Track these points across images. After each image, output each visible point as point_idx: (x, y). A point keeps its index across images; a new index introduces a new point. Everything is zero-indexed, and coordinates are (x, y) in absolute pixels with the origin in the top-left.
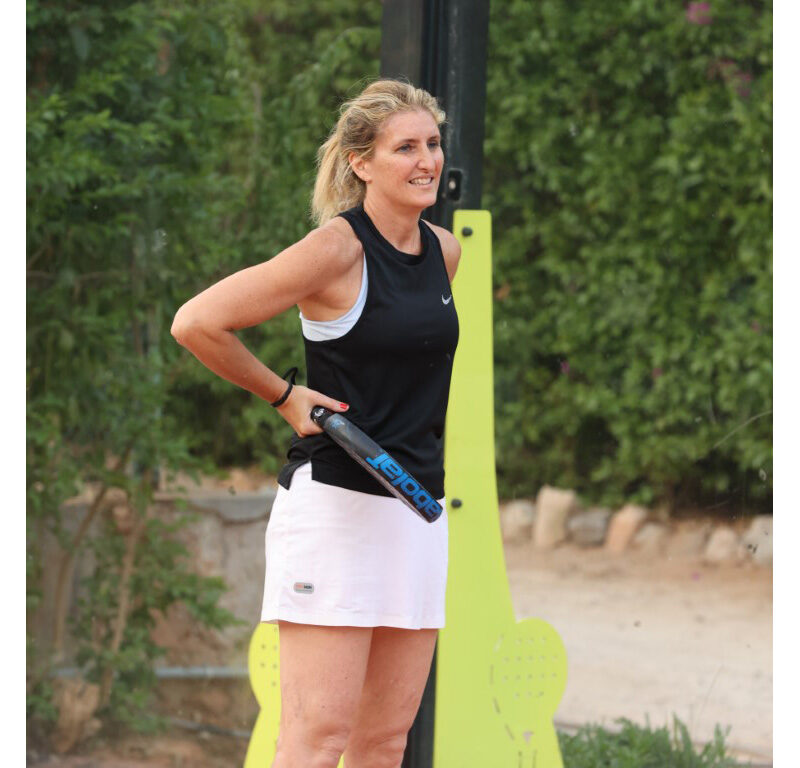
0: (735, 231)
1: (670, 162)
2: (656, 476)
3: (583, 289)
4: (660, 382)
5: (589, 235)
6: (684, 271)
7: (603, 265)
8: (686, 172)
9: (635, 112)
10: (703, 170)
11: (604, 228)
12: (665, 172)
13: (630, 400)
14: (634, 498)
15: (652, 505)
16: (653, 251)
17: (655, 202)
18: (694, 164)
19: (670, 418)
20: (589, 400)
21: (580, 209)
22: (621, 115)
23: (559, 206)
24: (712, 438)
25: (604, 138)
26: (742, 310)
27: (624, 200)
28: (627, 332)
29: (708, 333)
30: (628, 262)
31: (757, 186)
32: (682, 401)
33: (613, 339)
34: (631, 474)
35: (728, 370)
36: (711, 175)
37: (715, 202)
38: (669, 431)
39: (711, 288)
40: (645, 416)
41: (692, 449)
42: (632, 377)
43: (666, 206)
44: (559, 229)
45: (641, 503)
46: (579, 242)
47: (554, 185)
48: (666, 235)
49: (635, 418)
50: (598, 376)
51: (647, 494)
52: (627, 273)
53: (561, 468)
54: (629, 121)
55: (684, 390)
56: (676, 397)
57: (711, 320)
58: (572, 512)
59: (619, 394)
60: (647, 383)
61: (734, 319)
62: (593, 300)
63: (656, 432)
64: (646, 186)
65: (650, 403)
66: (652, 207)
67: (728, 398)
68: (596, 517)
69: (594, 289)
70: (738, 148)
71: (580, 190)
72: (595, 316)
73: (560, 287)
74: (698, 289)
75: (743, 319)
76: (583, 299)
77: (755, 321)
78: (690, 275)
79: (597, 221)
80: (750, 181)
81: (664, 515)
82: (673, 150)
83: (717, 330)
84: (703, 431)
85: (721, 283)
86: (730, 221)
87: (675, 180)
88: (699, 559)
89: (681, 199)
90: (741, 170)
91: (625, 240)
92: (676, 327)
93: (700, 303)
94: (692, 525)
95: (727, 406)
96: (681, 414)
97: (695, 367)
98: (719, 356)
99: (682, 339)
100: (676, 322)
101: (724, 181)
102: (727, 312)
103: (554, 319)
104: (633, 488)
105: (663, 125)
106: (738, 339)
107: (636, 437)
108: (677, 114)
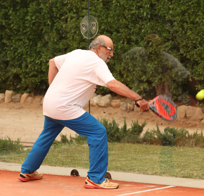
0: (43, 32)
1: (28, 18)
2: (30, 86)
3: (12, 46)
4: (29, 66)
5: (13, 35)
6: (33, 41)
7: (16, 41)
8: (32, 20)
9: (21, 7)
10: (35, 19)
11: (16, 33)
12: (28, 20)
13: (23, 70)
14: (26, 91)
15: (30, 92)
16: (26, 37)
17: (26, 26)
18: (33, 18)
19: (32, 74)
20: (14, 71)
21: (10, 29)
22: (18, 8)
23: (6, 28)
24: (41, 77)
25: (14, 13)
26: (46, 49)
27: (19, 27)
28: (22, 55)
29: (39, 54)
30: (21, 40)
31: (47, 22)
32: (34, 70)
33: (19, 57)
34: (25, 86)
35: (44, 62)
36: (37, 20)
37: (39, 26)
38: (32, 76)
39: (39, 45)
40: (27, 73)
41: (37, 80)
42: (23, 65)
43: (28, 27)
44: (6, 33)
45: (27, 92)
46: (11, 36)
47: (4, 24)
48: (29, 33)
49: (25, 74)
50: (17, 65)
51: (28, 90)
52: (21, 42)
53: (10, 85)
54: (20, 9)
55: (35, 67)
56: (33, 69)
57: (40, 52)
58: (12, 95)
59: (21, 68)
60: (27, 67)
61: (44, 51)
62: (14, 48)
63: (29, 77)
64: (24, 23)
65: (27, 70)
66: (25, 28)
67: (44, 68)
68: (18, 96)
69: (14, 46)
70: (43, 14)
71: (10, 25)
72: (15, 52)
73: (7, 46)
74: (36, 45)
75: (46, 51)
76: (12, 48)
77: (49, 51)
78: (34, 42)
79: (14, 31)
80: (46, 21)
81: (32, 94)
82: (29, 15)
83: (41, 54)
84: (39, 76)
85: (41, 44)
86: (42, 30)
87: (30, 21)
88: (40, 103)
89: (31, 25)
90: (44, 19)
91: (20, 35)
92: (32, 54)
93: (37, 48)
94: (38, 96)
95: (44, 70)
96: (34, 72)
97: (37, 62)
98: (41, 59)
99: (33, 56)
100: (32, 52)
101: (40, 21)
102: (43, 49)
103: (6, 53)
104: (26, 89)
105: (27, 10)
106: (45, 55)
107: (25, 78)
108: (29, 7)
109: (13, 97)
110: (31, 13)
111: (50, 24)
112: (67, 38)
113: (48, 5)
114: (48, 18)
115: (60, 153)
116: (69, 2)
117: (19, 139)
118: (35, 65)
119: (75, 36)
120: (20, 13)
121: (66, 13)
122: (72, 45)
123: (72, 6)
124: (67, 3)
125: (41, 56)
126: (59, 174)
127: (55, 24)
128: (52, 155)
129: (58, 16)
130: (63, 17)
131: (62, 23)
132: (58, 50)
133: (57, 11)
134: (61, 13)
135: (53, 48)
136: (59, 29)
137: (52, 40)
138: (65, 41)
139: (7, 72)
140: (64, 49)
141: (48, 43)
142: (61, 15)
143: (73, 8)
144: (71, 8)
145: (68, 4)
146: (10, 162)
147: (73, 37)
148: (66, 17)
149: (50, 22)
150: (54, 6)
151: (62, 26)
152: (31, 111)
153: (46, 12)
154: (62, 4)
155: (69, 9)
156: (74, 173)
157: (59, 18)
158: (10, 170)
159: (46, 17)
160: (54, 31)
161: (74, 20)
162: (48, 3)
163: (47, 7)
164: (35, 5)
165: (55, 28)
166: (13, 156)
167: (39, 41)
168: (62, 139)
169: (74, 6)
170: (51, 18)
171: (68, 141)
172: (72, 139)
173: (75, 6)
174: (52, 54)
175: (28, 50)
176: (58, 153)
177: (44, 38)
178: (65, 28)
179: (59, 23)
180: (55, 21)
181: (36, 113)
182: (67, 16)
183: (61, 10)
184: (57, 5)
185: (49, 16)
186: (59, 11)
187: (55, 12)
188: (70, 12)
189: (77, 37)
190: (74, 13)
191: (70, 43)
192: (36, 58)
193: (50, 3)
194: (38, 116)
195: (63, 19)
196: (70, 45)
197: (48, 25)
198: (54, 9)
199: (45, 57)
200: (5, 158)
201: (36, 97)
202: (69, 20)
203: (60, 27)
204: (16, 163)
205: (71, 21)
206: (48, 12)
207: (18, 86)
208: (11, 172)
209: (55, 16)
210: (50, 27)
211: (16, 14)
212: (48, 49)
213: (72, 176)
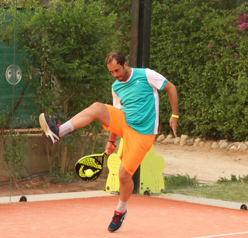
0: (217, 86)
1: (205, 74)
2: (202, 132)
3: (189, 97)
4: (203, 115)
5: (190, 87)
6: (207, 94)
7: (193, 93)
8: (208, 75)
9: (199, 64)
10: (210, 75)
11: (193, 86)
12: (204, 75)
13: (198, 118)
14: (199, 136)
16: (202, 90)
17: (202, 81)
18: (209, 74)
19: (205, 122)
20: (190, 118)
21: (188, 83)
22: (196, 65)
23: (185, 82)
24: (212, 125)
25: (192, 69)
26: (218, 101)
27: (197, 81)
28: (197, 105)
29: (212, 105)
30: (198, 92)
31: (221, 78)
32: (207, 118)
33: (195, 107)
34: (198, 132)
35: (215, 112)
36: (212, 76)
37: (213, 81)
38: (205, 124)
39: (212, 97)
40: (201, 121)
41: (209, 127)
42: (198, 114)
43: (204, 82)
44: (185, 86)
45: (200, 137)
46: (189, 88)
47: (183, 78)
48: (204, 87)
49: (199, 121)
50: (192, 113)
51: (201, 136)
52: (197, 94)
53: (185, 130)
54: (197, 66)
55: (208, 116)
56: (206, 118)
57: (212, 103)
58: (187, 139)
59: (196, 117)
60: (201, 115)
61: (216, 103)
62: (191, 99)
63: (203, 124)
64: (200, 78)
65: (201, 119)
66: (201, 82)
67: (215, 118)
68: (192, 140)
69: (191, 97)
70: (217, 71)
71: (188, 79)
72: (191, 102)
73: (185, 97)
74: (210, 97)
75: (218, 103)
76: (189, 99)
77: (220, 103)
78: (209, 95)
79: (191, 84)
80: (219, 77)
81: (204, 139)
82: (205, 71)
83: (213, 105)
84: (211, 124)
85: (214, 96)
86: (216, 85)
87: (206, 77)
88: (210, 148)
89: (207, 80)
90: (218, 75)
91: (197, 88)
92: (206, 104)
93: (210, 100)
94: (209, 141)
95: (215, 119)
96: (207, 121)
97: (209, 112)
98: (214, 110)
99: (207, 107)
100: (206, 103)
101: (215, 77)
102: (215, 102)
103: (184, 103)
104: (198, 134)
105: (203, 67)
106: (217, 106)
107: (199, 125)
108: (206, 65)
109: (187, 141)
110: (207, 70)
111: (223, 80)
112: (237, 93)
113: (222, 64)
114: (221, 75)
115: (231, 190)
116: (240, 62)
117: (196, 176)
118: (208, 115)
119: (244, 91)
120: (197, 69)
121: (238, 71)
122: (240, 99)
123: (243, 66)
124: (239, 62)
125: (214, 107)
126: (230, 208)
127: (227, 80)
128: (223, 192)
129: (230, 73)
130: (234, 75)
131: (233, 79)
132: (228, 103)
133: (229, 69)
134: (233, 71)
135: (225, 101)
136: (230, 84)
137: (224, 94)
138: (235, 95)
139: (184, 119)
140: (233, 102)
141: (220, 96)
142: (233, 73)
143: (244, 67)
144: (242, 67)
145: (239, 64)
146: (188, 195)
147: (242, 92)
148: (237, 75)
149: (223, 78)
150: (227, 64)
151: (233, 82)
152: (202, 154)
153: (220, 69)
154: (234, 63)
155: (240, 68)
156: (244, 208)
157: (231, 76)
158: (188, 201)
159: (220, 74)
160: (226, 86)
161: (243, 77)
162: (222, 62)
163: (221, 65)
164: (211, 63)
165: (227, 83)
166: (190, 190)
167: (212, 94)
168: (231, 178)
169: (244, 65)
170: (224, 75)
171: (237, 181)
172: (240, 179)
173: (246, 66)
174: (223, 105)
175: (202, 101)
176: (229, 190)
177: (216, 91)
178: (236, 84)
179: (230, 79)
180: (227, 78)
181: (207, 156)
182: (237, 73)
183: (233, 69)
184: (230, 64)
185: (222, 73)
186: (231, 69)
187: (228, 70)
188: (240, 71)
189: (246, 92)
190: (244, 72)
191: (239, 97)
192: (209, 109)
193: (223, 62)
194: (208, 158)
195: (234, 76)
196: (239, 98)
197: (221, 80)
198: (227, 68)
199: (217, 108)
200: (183, 192)
201: (207, 142)
202: (239, 77)
203: (231, 83)
204: (193, 196)
205: (241, 78)
206: (222, 70)
207: (192, 132)
208: (189, 203)
209: (227, 73)
210: (222, 82)
211: (194, 70)
212: (220, 102)
213: (241, 210)
